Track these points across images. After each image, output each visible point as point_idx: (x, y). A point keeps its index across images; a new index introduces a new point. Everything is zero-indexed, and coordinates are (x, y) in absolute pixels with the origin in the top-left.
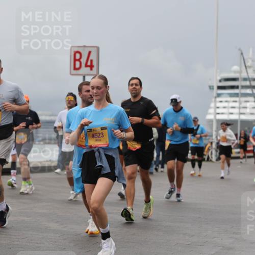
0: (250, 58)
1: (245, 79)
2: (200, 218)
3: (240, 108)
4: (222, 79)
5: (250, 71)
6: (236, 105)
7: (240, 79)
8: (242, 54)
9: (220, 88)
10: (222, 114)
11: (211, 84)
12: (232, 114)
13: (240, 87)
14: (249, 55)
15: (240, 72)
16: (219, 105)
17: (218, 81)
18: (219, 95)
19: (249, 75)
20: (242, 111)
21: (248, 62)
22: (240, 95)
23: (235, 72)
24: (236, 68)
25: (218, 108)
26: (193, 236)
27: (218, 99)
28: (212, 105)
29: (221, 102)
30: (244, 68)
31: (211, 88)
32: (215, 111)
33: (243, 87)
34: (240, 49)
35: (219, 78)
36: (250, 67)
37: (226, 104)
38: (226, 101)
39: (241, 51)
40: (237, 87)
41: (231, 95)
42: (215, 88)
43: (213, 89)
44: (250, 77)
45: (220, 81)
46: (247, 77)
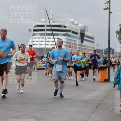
0: (51, 15)
1: (48, 26)
2: (24, 102)
3: (45, 42)
4: (36, 26)
5: (51, 21)
6: (44, 40)
7: (46, 26)
8: (47, 12)
9: (34, 30)
10: (36, 45)
11: (30, 29)
12: (41, 45)
13: (46, 30)
14: (50, 13)
15: (46, 22)
16: (34, 40)
17: (34, 27)
18: (34, 35)
19: (51, 23)
20: (47, 43)
21: (50, 16)
22: (45, 34)
23: (43, 22)
24: (43, 20)
25: (34, 41)
26: (20, 112)
27: (34, 37)
28: (31, 40)
29: (35, 38)
30: (48, 19)
31: (30, 30)
32: (32, 43)
33: (47, 30)
34: (45, 9)
35: (34, 25)
36: (51, 19)
37: (38, 40)
38: (38, 38)
39: (46, 10)
40: (44, 30)
41: (41, 35)
42: (32, 30)
43: (31, 31)
44: (51, 24)
45: (35, 27)
46: (49, 25)
